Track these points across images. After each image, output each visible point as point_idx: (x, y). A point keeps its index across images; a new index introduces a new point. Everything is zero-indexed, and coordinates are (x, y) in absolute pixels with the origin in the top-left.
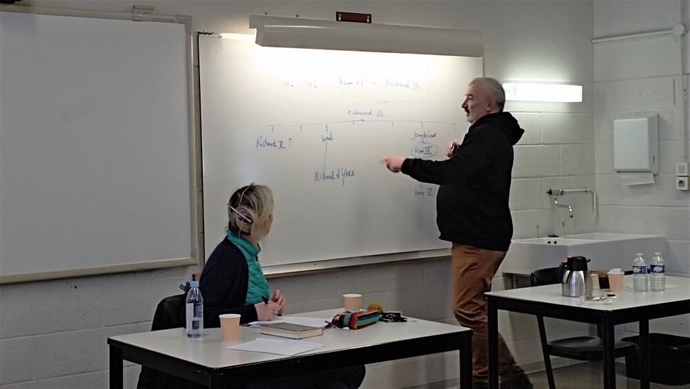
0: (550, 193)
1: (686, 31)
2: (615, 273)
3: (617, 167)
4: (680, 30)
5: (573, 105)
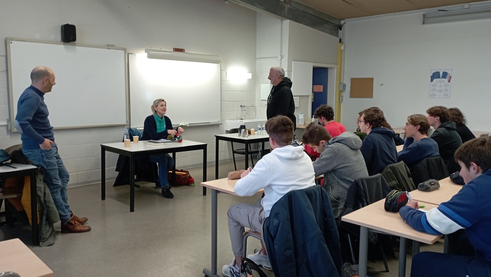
0: (241, 106)
1: (282, 58)
2: (252, 130)
3: (262, 99)
4: (280, 58)
5: (249, 79)
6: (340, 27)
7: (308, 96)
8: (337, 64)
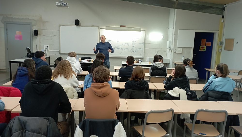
0: (157, 51)
1: (173, 28)
6: (224, 9)
7: (191, 48)
8: (219, 30)
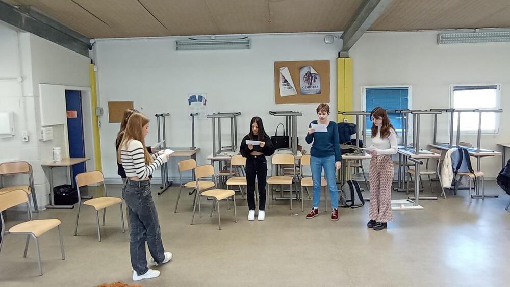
4: (21, 79)
6: (90, 47)
7: (63, 125)
8: (90, 87)
